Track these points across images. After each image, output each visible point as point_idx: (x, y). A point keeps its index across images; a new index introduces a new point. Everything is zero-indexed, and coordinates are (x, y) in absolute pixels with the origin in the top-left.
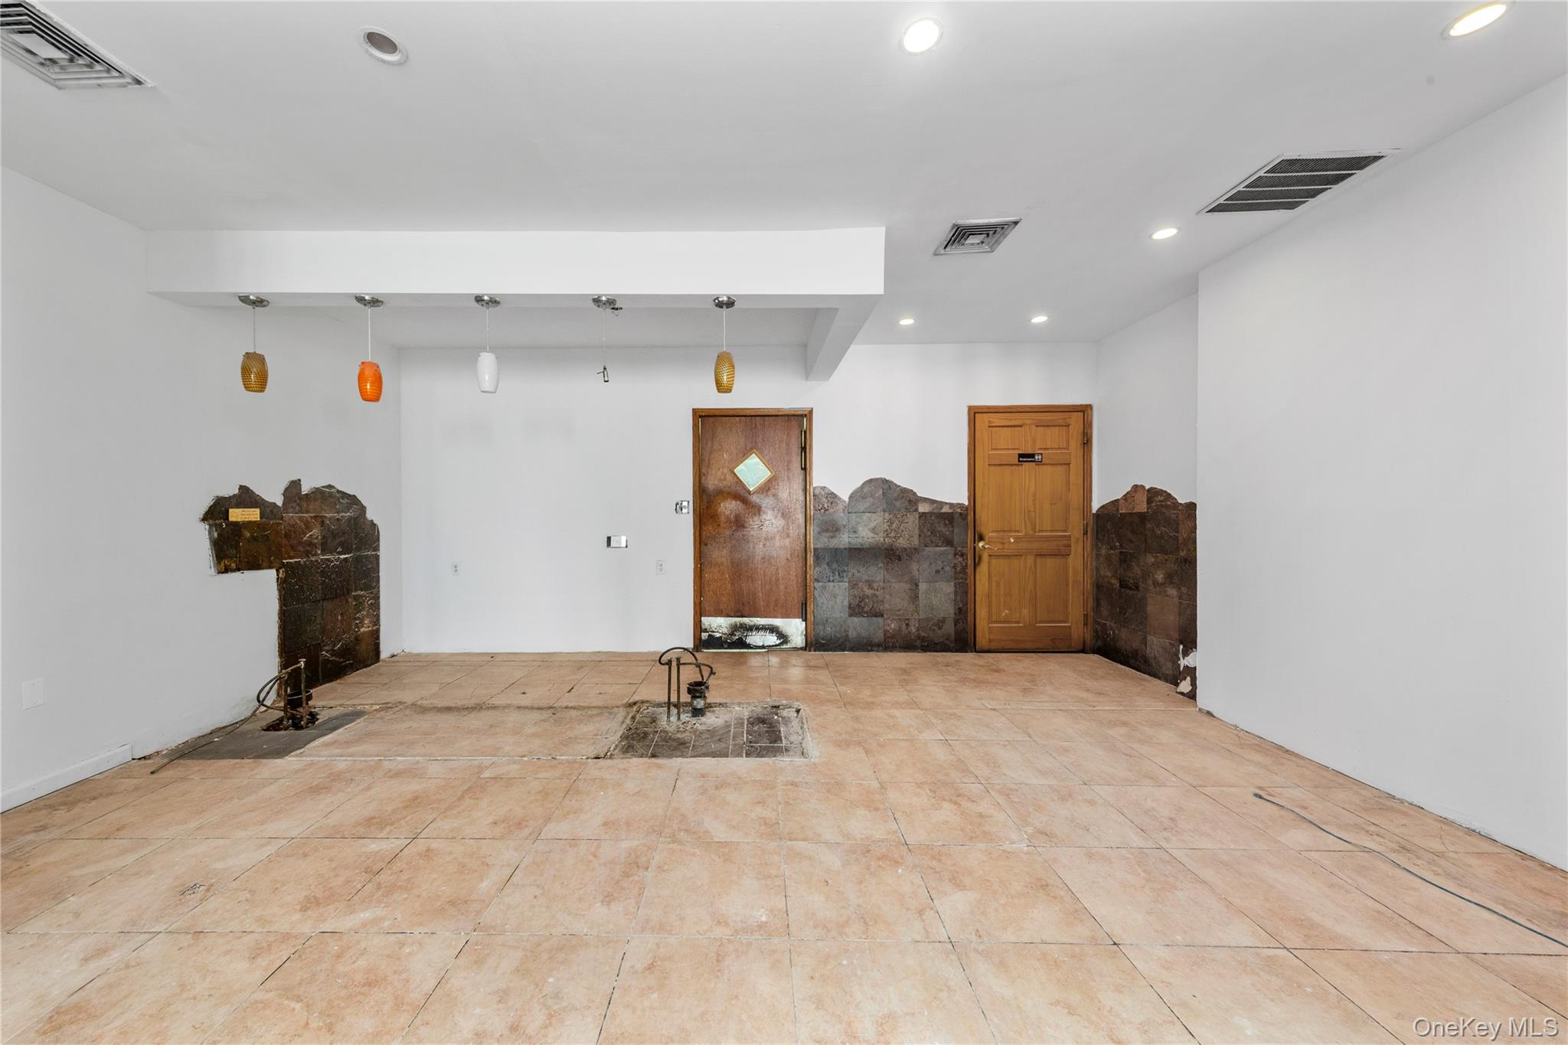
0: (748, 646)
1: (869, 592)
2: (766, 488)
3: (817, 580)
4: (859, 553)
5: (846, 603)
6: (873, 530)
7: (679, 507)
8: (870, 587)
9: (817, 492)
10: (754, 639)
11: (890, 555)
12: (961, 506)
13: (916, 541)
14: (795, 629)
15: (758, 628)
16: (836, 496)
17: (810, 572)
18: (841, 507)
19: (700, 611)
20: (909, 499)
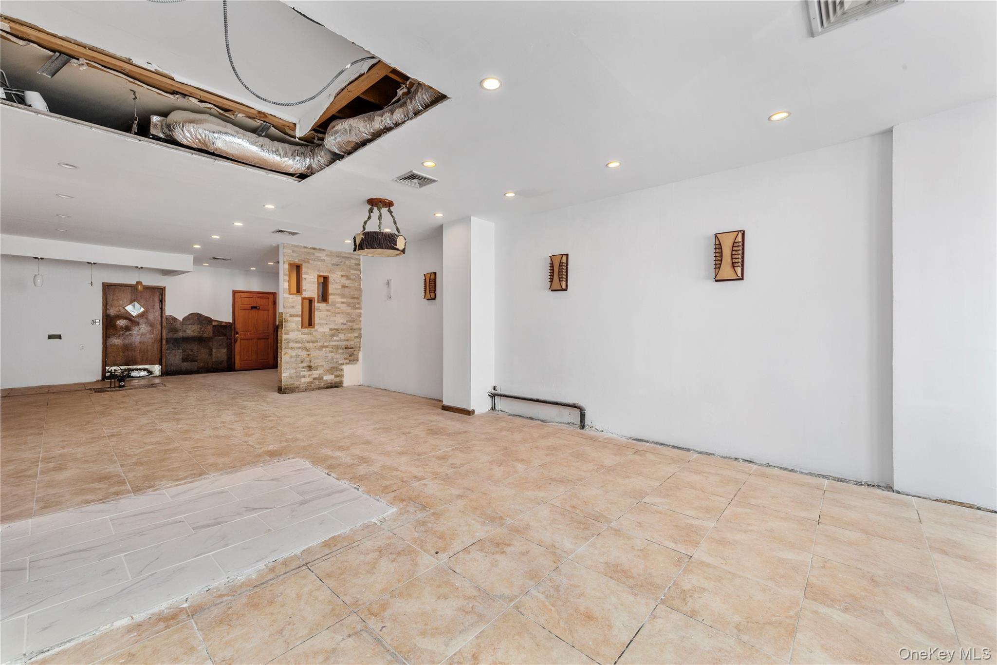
0: (132, 377)
1: (190, 353)
2: (141, 315)
3: (167, 350)
4: (186, 340)
5: (181, 357)
6: (193, 331)
7: (94, 322)
8: (192, 351)
9: (167, 317)
10: (134, 374)
11: (200, 340)
12: (230, 323)
13: (211, 335)
14: (157, 369)
15: (137, 370)
16: (176, 319)
17: (164, 347)
18: (178, 323)
19: (105, 364)
20: (209, 320)
